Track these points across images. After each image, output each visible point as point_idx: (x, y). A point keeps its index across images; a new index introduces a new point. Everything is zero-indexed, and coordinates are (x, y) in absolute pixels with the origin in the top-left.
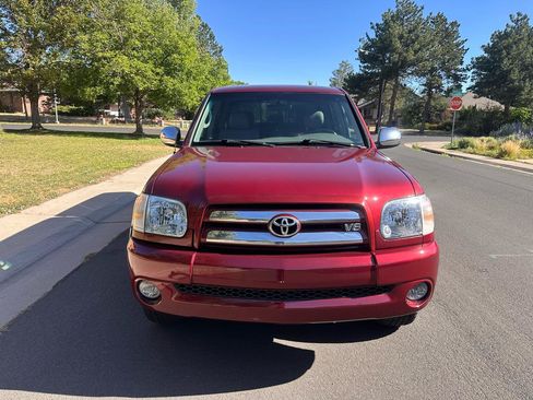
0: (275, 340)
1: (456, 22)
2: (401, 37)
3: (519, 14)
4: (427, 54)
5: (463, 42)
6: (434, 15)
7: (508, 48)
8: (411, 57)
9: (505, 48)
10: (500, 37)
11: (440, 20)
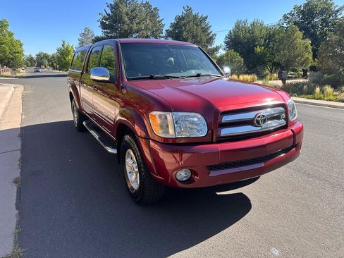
0: (218, 193)
1: (156, 8)
2: (127, 14)
3: (188, 7)
4: (143, 26)
5: (162, 20)
6: (144, 2)
7: (185, 25)
8: (135, 27)
9: (183, 25)
10: (180, 19)
11: (147, 6)
